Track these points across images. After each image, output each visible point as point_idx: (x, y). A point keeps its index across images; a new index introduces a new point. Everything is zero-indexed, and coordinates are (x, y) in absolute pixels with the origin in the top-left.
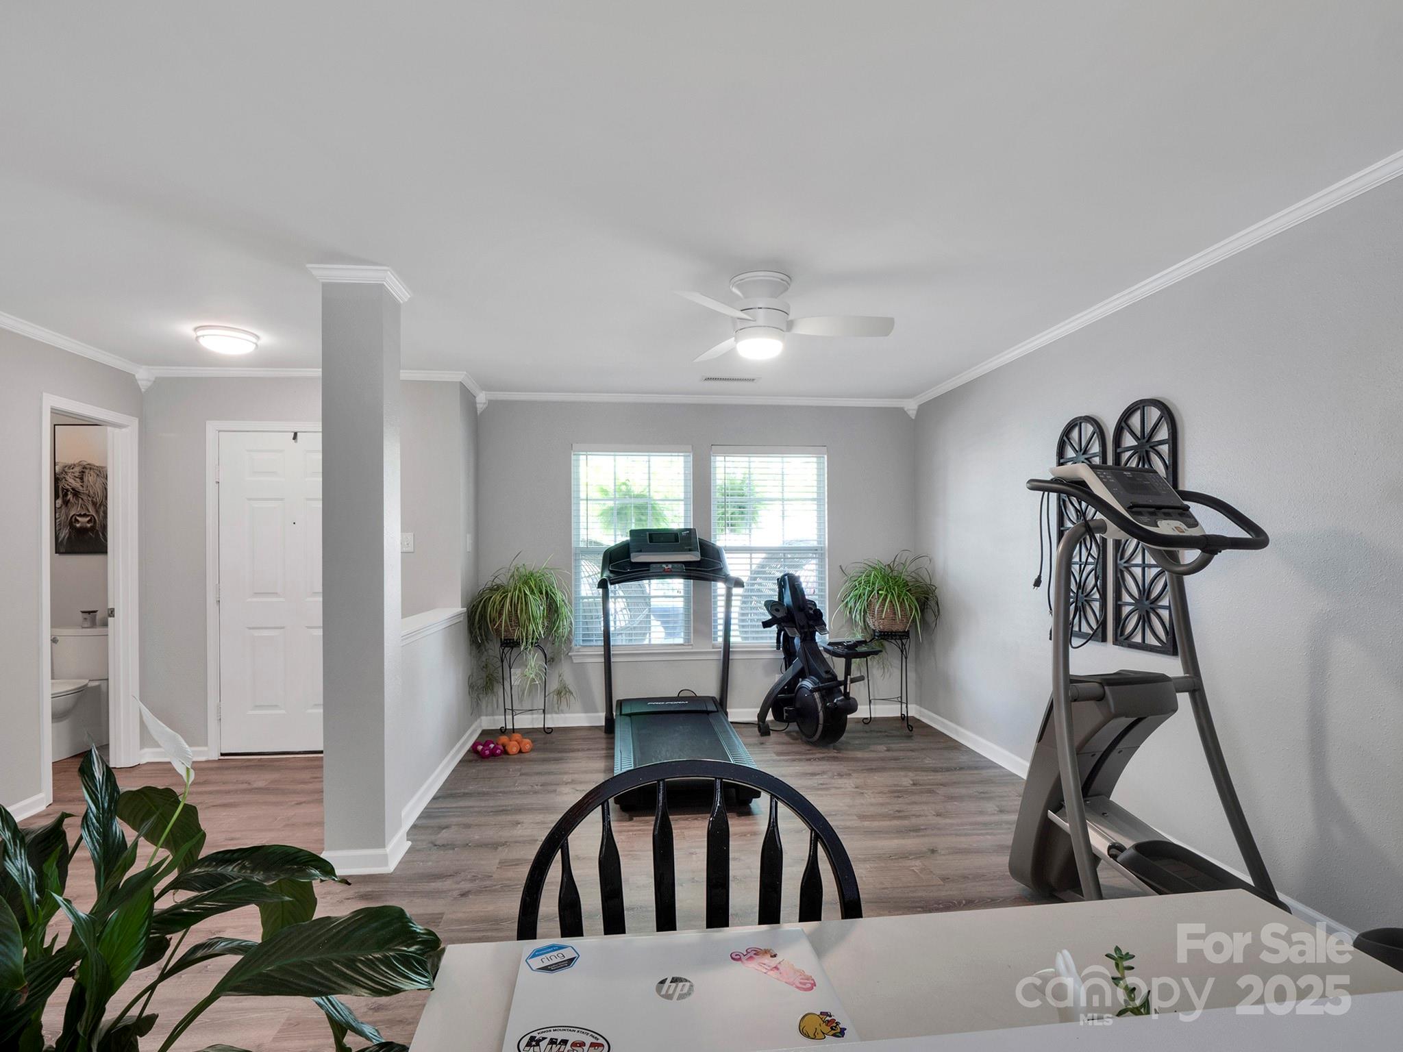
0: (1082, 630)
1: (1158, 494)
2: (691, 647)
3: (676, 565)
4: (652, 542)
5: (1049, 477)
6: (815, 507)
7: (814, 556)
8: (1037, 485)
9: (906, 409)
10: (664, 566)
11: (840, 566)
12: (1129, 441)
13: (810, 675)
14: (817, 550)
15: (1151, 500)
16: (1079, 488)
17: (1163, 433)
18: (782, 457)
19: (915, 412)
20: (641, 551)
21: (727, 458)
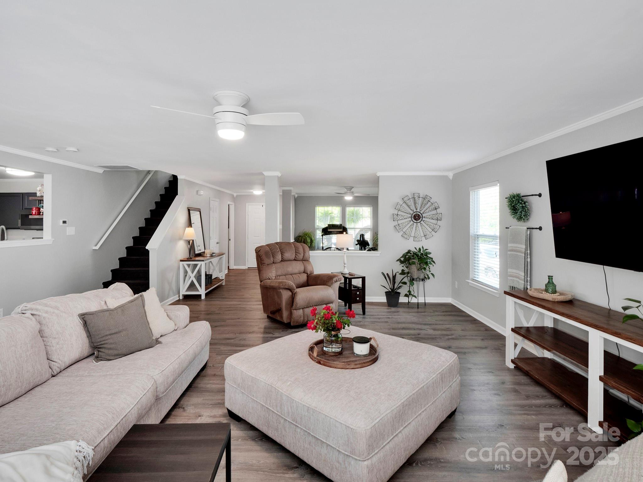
4: (332, 227)
10: (335, 232)
20: (330, 229)
21: (349, 208)
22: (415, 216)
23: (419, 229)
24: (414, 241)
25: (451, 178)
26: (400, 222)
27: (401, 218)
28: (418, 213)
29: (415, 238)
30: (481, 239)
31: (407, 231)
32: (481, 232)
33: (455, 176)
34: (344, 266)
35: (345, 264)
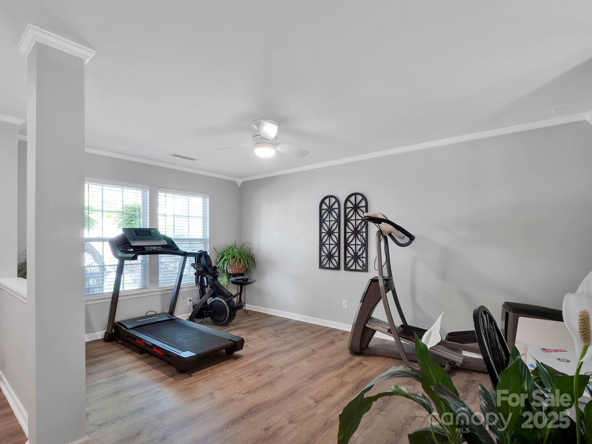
0: (330, 267)
2: (147, 289)
3: (158, 247)
4: (138, 235)
6: (202, 220)
7: (201, 242)
9: (237, 182)
10: (152, 247)
11: (214, 247)
13: (218, 295)
14: (203, 240)
18: (189, 196)
19: (240, 184)
20: (135, 240)
21: (167, 195)
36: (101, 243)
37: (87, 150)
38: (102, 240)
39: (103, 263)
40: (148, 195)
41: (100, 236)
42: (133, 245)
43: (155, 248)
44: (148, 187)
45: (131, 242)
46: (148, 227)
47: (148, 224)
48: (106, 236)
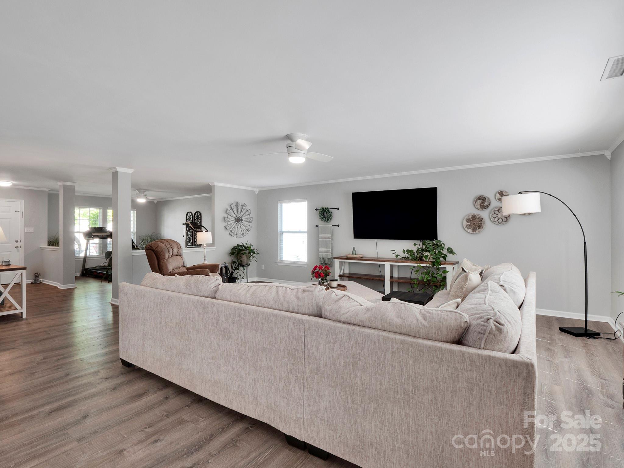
1: (197, 226)
4: (97, 230)
5: (185, 223)
8: (183, 224)
12: (196, 217)
15: (196, 226)
16: (188, 224)
17: (200, 217)
20: (95, 232)
22: (237, 219)
23: (239, 228)
24: (236, 238)
25: (257, 193)
26: (229, 223)
27: (229, 220)
28: (239, 217)
29: (237, 236)
30: (284, 235)
31: (233, 230)
32: (284, 230)
33: (260, 192)
34: (205, 259)
35: (205, 257)
36: (79, 234)
37: (76, 194)
38: (80, 232)
39: (80, 243)
40: (102, 211)
41: (79, 231)
42: (93, 235)
43: (103, 236)
44: (102, 208)
45: (92, 233)
46: (102, 227)
47: (102, 225)
48: (81, 231)
